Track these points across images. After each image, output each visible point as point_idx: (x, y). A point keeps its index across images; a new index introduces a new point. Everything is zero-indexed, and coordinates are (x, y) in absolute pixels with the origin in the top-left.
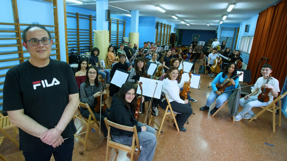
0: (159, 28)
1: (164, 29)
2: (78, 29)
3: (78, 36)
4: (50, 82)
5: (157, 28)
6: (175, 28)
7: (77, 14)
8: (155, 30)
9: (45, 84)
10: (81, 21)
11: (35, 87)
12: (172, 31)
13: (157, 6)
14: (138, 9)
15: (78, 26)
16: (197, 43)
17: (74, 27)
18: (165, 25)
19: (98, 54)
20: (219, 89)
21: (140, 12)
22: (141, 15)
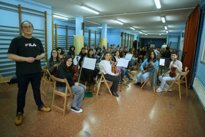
0: (124, 36)
1: (128, 38)
2: (67, 36)
3: (67, 40)
4: (32, 45)
5: (122, 36)
6: (137, 37)
7: (67, 27)
8: (121, 38)
9: (30, 45)
10: (69, 31)
11: (26, 45)
12: (135, 39)
13: (115, 20)
14: (106, 23)
15: (67, 34)
16: (150, 45)
17: (65, 34)
18: (128, 34)
19: (74, 50)
20: (145, 69)
21: (108, 25)
22: (108, 27)
